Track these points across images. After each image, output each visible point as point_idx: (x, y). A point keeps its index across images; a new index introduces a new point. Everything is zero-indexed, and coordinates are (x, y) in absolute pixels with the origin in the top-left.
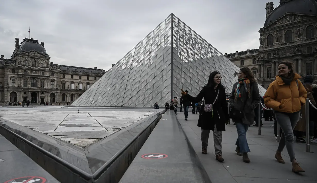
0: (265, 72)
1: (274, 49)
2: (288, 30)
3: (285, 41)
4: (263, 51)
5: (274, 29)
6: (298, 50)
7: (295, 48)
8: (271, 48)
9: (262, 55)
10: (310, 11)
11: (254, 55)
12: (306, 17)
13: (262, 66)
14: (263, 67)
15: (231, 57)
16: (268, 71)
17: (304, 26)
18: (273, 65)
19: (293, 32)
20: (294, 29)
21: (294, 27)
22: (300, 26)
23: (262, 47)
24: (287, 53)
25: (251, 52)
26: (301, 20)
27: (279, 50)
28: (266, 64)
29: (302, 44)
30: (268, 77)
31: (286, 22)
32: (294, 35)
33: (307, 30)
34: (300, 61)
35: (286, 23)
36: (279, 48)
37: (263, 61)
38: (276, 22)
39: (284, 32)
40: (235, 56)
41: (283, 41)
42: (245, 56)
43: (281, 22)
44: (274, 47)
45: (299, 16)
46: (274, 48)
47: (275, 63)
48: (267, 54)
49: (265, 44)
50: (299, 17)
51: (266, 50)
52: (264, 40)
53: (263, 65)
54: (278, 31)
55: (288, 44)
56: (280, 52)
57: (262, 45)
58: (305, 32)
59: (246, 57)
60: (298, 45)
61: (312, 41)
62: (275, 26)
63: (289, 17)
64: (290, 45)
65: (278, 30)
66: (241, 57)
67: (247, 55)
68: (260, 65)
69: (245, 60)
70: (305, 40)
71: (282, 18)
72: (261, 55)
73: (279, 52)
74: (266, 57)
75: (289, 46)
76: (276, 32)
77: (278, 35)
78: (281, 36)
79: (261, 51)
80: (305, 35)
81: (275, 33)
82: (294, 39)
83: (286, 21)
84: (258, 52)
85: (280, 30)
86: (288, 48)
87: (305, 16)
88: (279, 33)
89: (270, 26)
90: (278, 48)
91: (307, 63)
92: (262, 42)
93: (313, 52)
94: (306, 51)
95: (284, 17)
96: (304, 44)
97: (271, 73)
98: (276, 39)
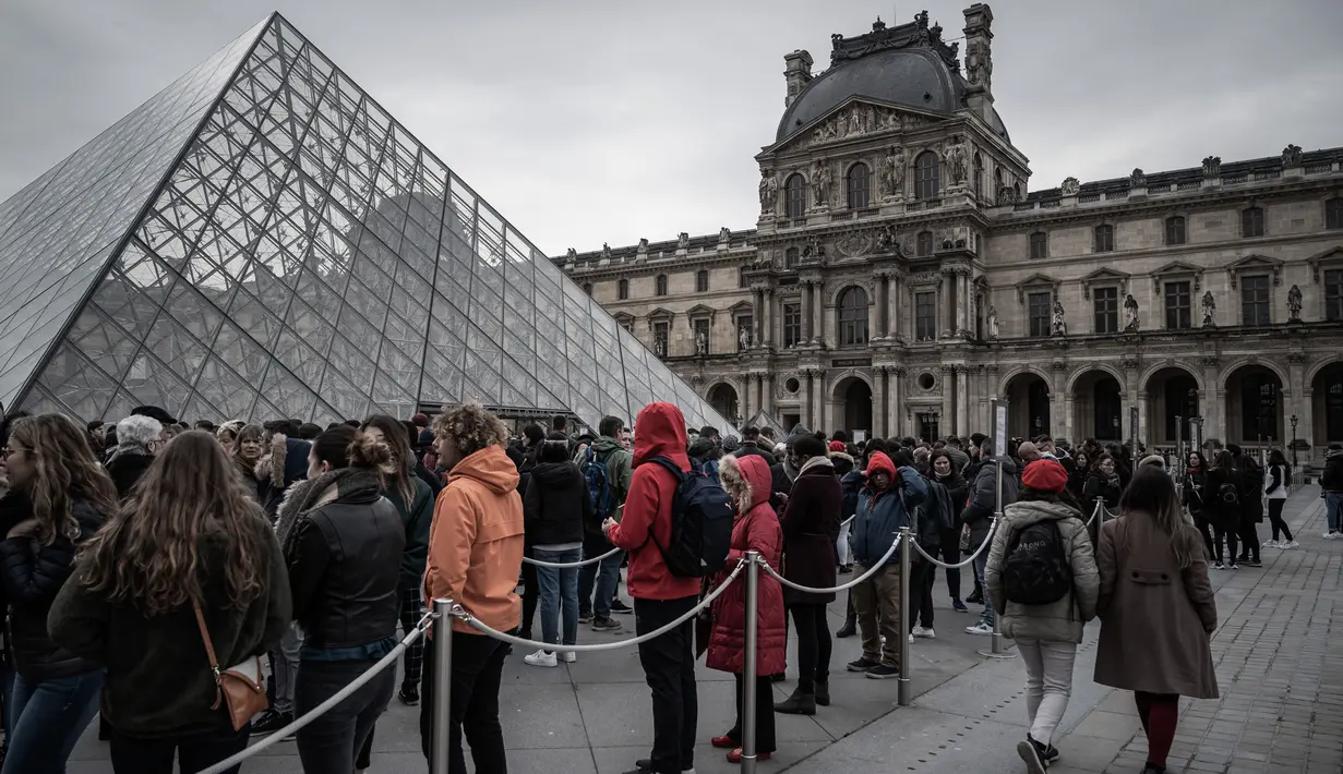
0: (779, 321)
1: (808, 232)
2: (854, 162)
3: (845, 204)
4: (771, 237)
5: (809, 153)
6: (887, 242)
7: (878, 232)
8: (800, 229)
9: (766, 255)
10: (927, 97)
11: (742, 253)
12: (911, 120)
13: (766, 297)
14: (771, 299)
15: (661, 254)
16: (788, 320)
17: (906, 153)
18: (804, 292)
19: (873, 173)
20: (877, 160)
21: (876, 151)
22: (893, 148)
23: (766, 221)
24: (853, 250)
25: (735, 238)
26: (896, 129)
27: (824, 235)
28: (783, 290)
29: (900, 220)
30: (788, 342)
31: (847, 131)
32: (875, 184)
33: (916, 167)
34: (892, 286)
35: (849, 136)
36: (826, 229)
37: (772, 276)
38: (817, 126)
39: (841, 171)
40: (678, 252)
41: (841, 204)
42: (712, 253)
43: (831, 129)
44: (809, 222)
45: (890, 111)
46: (808, 228)
47: (810, 287)
48: (784, 253)
49: (780, 212)
50: (891, 117)
51: (783, 235)
52: (775, 194)
53: (772, 293)
54: (823, 163)
55: (855, 215)
56: (830, 247)
57: (767, 212)
58: (910, 173)
59: (715, 257)
60: (887, 222)
61: (932, 211)
62: (813, 143)
63: (859, 115)
64: (862, 220)
65: (822, 158)
66: (699, 259)
67: (719, 251)
68: (760, 293)
69: (713, 271)
70: (911, 207)
71: (835, 115)
72: (766, 253)
73: (826, 246)
74: (780, 261)
75: (859, 225)
76: (817, 168)
77: (823, 177)
78: (832, 184)
79: (765, 237)
80: (909, 184)
81: (813, 171)
82: (877, 198)
83: (850, 129)
84: (754, 239)
85: (828, 161)
86: (856, 230)
87: (910, 115)
88: (827, 171)
89: (796, 141)
90: (819, 230)
91: (917, 295)
92: (767, 203)
93: (934, 251)
94: (914, 246)
95: (844, 111)
96: (908, 219)
97: (798, 328)
98: (815, 193)
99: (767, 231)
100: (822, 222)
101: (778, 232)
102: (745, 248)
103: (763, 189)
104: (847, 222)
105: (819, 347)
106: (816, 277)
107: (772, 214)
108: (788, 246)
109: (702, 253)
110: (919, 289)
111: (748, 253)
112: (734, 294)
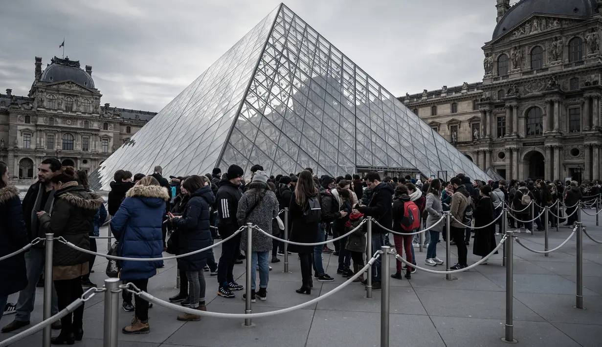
0: (495, 125)
1: (509, 82)
2: (534, 46)
3: (530, 67)
4: (490, 85)
5: (511, 43)
6: (553, 84)
7: (548, 80)
8: (505, 81)
9: (487, 94)
10: (576, 10)
11: (474, 94)
12: (567, 22)
13: (487, 114)
14: (490, 115)
15: (434, 96)
16: (499, 124)
17: (564, 39)
18: (508, 111)
19: (545, 51)
20: (547, 44)
21: (547, 40)
22: (556, 38)
23: (487, 78)
24: (534, 89)
25: (470, 87)
26: (558, 27)
27: (518, 83)
28: (496, 110)
29: (561, 73)
30: (499, 135)
31: (531, 31)
32: (546, 56)
33: (569, 46)
34: (556, 106)
35: (531, 33)
36: (519, 80)
37: (490, 104)
38: (515, 30)
39: (527, 51)
40: (442, 95)
41: (527, 68)
42: (459, 94)
43: (522, 31)
44: (510, 77)
45: (555, 19)
46: (510, 80)
47: (511, 108)
48: (497, 92)
49: (494, 72)
50: (555, 22)
51: (496, 84)
52: (492, 65)
53: (491, 112)
54: (517, 48)
55: (535, 72)
56: (521, 89)
57: (488, 74)
58: (566, 50)
59: (460, 96)
60: (553, 74)
61: (579, 67)
62: (512, 38)
63: (537, 23)
64: (538, 74)
65: (517, 45)
66: (452, 98)
67: (462, 93)
68: (485, 112)
69: (459, 103)
70: (566, 66)
71: (524, 24)
72: (487, 93)
73: (519, 88)
74: (495, 97)
75: (537, 77)
76: (514, 50)
77: (517, 55)
78: (522, 58)
79: (487, 86)
80: (565, 55)
81: (512, 52)
82: (547, 63)
83: (532, 30)
84: (481, 87)
85: (520, 47)
86: (535, 79)
87: (565, 20)
88: (520, 52)
89: (503, 38)
90: (516, 80)
91: (570, 109)
92: (488, 69)
93: (580, 87)
94: (568, 86)
95: (528, 21)
96: (565, 72)
97: (504, 129)
98: (513, 63)
99: (488, 83)
100: (516, 77)
101: (494, 82)
102: (476, 91)
103: (486, 63)
104: (530, 76)
105: (516, 137)
106: (514, 103)
107: (490, 74)
108: (499, 89)
109: (454, 95)
110: (571, 107)
111: (477, 93)
112: (470, 113)
